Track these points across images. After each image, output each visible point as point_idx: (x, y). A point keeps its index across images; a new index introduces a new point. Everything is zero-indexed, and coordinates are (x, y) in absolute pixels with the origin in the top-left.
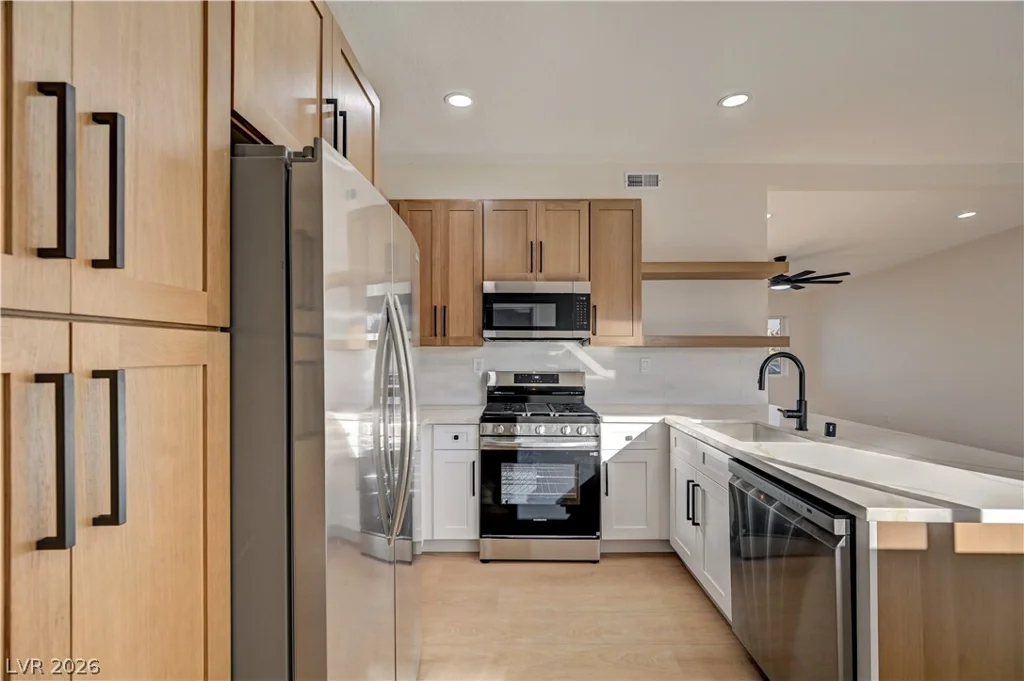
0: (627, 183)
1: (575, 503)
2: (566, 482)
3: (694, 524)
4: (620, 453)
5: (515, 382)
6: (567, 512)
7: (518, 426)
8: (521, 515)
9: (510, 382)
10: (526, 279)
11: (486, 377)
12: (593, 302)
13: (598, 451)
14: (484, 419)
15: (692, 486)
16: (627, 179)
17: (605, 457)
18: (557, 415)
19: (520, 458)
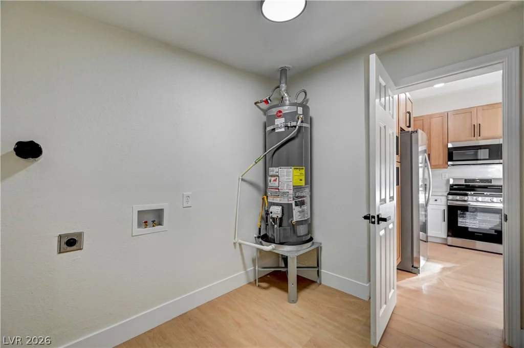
5: (466, 183)
7: (467, 197)
8: (470, 230)
9: (463, 183)
10: (471, 140)
11: (448, 181)
14: (449, 194)
18: (488, 194)
19: (469, 210)
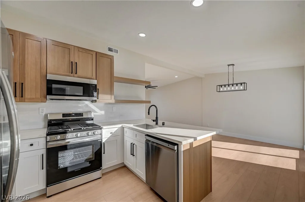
0: (108, 50)
1: (92, 160)
2: (88, 153)
3: (133, 156)
4: (109, 138)
5: (63, 117)
6: (89, 163)
7: (67, 135)
8: (69, 170)
9: (60, 117)
11: (47, 116)
12: (98, 88)
13: (101, 139)
14: (48, 135)
15: (132, 145)
16: (108, 48)
17: (104, 140)
18: (85, 128)
19: (68, 147)
